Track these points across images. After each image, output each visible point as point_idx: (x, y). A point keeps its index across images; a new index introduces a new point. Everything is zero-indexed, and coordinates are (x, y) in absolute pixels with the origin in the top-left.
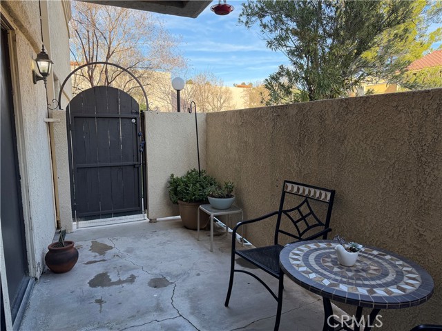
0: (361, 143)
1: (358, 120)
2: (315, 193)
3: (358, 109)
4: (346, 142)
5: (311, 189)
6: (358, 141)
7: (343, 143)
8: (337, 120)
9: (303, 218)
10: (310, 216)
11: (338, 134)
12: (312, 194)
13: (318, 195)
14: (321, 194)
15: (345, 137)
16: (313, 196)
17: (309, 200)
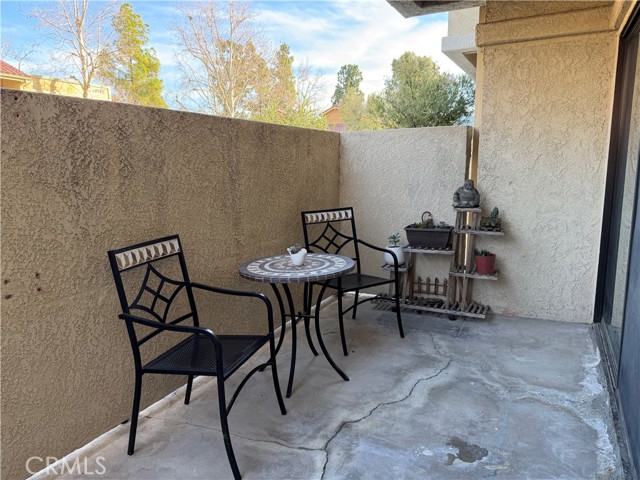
0: (184, 169)
1: (177, 141)
2: (156, 250)
3: (176, 126)
4: (165, 168)
5: (148, 247)
6: (179, 166)
7: (161, 170)
8: (148, 138)
9: (157, 295)
10: (164, 287)
11: (153, 157)
12: (153, 253)
13: (161, 251)
14: (164, 247)
15: (163, 162)
16: (156, 256)
17: (152, 264)
